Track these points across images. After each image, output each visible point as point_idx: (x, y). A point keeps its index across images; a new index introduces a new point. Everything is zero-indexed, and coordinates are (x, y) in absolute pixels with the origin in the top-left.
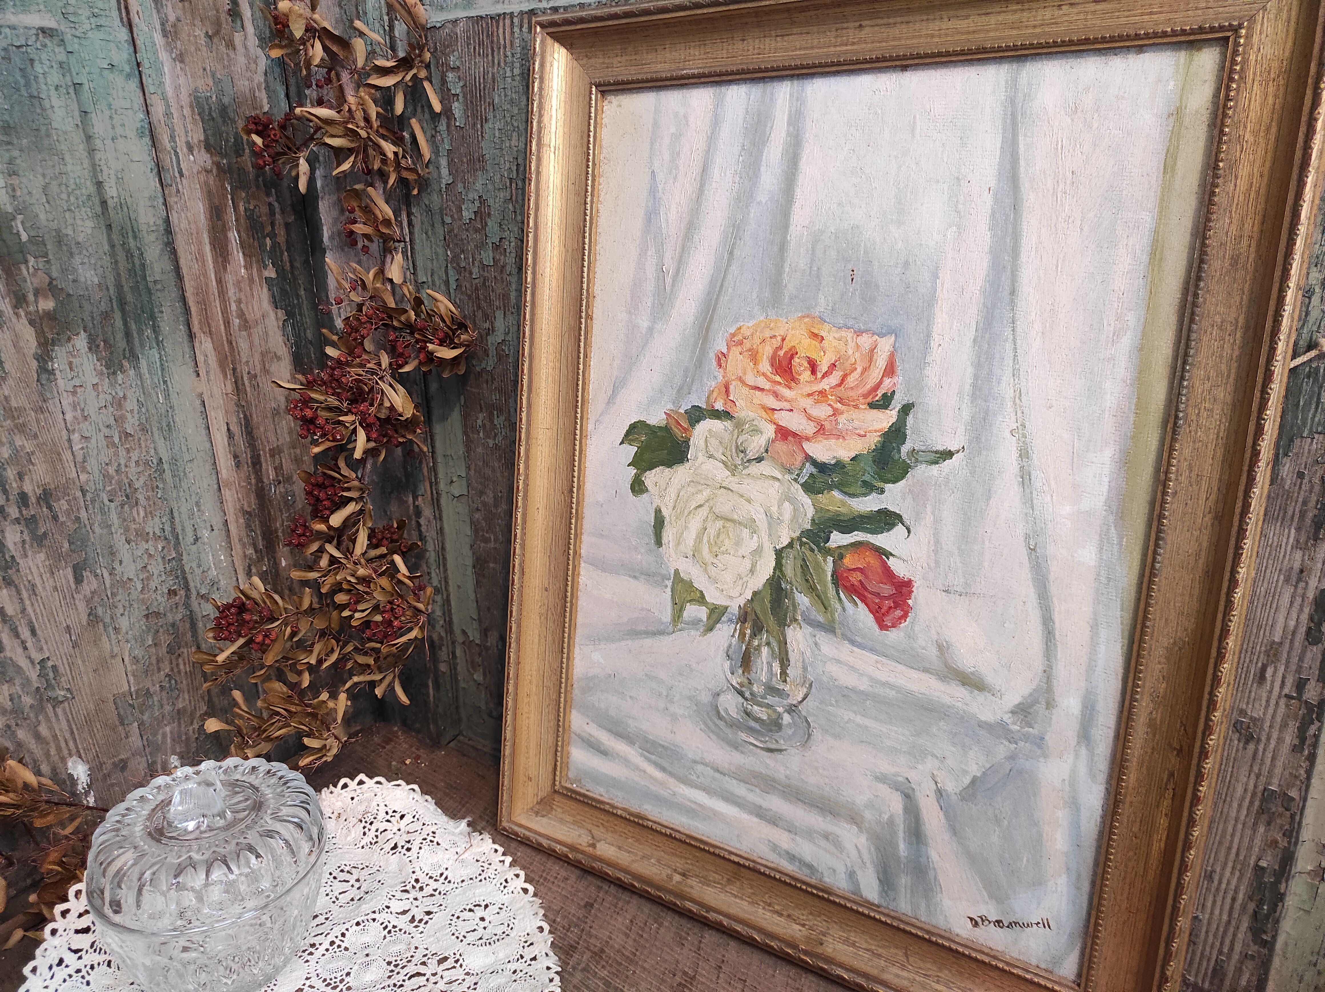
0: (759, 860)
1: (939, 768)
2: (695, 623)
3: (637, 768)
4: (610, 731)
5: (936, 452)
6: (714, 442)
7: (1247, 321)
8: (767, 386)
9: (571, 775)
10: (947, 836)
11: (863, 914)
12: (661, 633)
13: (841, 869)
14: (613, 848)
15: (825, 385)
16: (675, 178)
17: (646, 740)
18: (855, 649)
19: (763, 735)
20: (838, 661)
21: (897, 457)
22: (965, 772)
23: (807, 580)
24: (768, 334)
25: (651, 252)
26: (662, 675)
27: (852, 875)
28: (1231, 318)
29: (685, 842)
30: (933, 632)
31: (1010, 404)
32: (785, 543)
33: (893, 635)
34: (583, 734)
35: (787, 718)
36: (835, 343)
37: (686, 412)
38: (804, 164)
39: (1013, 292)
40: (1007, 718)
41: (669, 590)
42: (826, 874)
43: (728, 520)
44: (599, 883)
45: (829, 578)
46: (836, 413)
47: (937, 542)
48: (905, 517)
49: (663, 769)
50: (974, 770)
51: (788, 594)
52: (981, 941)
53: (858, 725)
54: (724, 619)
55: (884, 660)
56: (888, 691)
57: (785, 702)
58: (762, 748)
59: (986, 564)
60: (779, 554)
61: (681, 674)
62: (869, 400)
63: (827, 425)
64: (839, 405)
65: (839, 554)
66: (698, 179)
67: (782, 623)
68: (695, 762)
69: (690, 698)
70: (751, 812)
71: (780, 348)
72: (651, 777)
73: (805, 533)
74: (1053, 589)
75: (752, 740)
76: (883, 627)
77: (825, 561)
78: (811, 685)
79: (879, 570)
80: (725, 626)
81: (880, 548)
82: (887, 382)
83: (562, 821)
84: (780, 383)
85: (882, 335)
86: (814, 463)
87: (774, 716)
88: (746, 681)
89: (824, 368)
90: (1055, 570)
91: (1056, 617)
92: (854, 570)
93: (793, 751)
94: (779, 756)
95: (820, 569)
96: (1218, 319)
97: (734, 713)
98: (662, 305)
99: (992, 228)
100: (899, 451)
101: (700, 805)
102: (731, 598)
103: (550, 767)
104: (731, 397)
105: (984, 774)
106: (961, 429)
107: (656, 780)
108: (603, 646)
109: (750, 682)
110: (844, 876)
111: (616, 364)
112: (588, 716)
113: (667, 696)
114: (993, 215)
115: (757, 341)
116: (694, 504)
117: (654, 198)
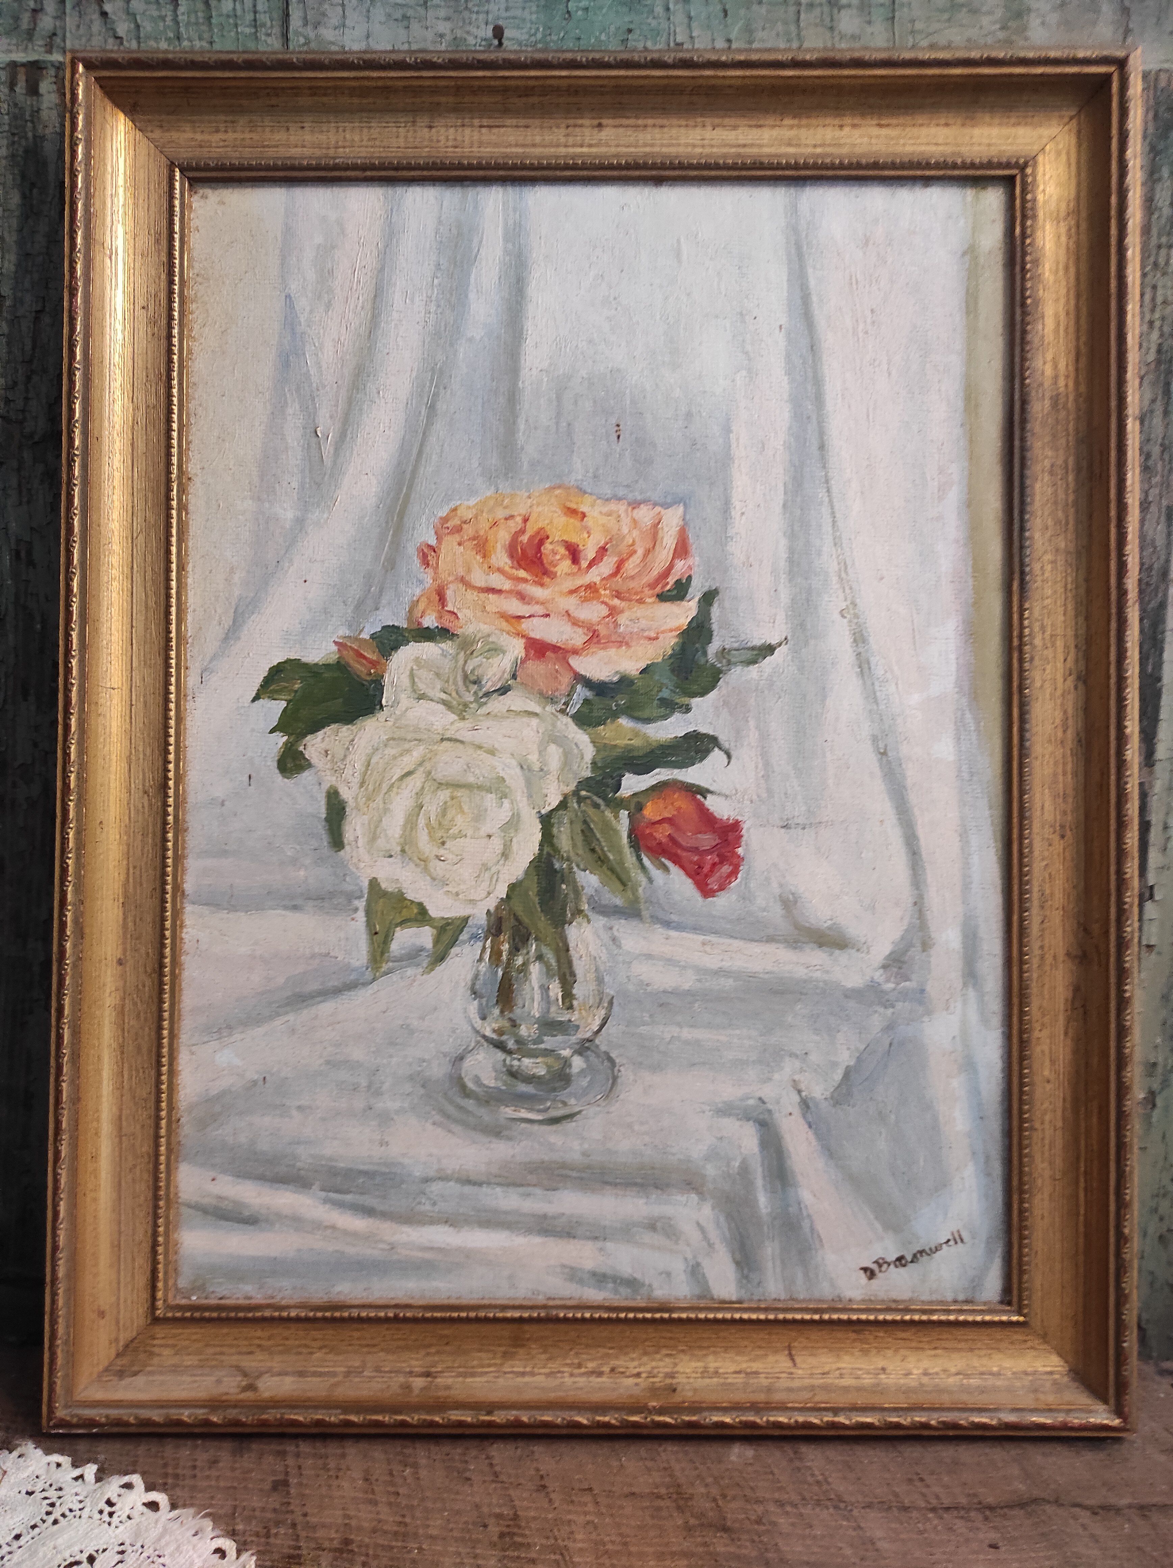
0: (551, 1303)
1: (802, 1070)
2: (412, 956)
3: (318, 1226)
4: (261, 1178)
5: (753, 648)
6: (424, 675)
7: (1078, 463)
8: (507, 585)
9: (182, 1283)
10: (820, 1163)
11: (724, 1321)
12: (351, 987)
13: (678, 1267)
14: (288, 1380)
15: (594, 576)
16: (329, 306)
17: (333, 1172)
18: (673, 933)
19: (542, 1100)
20: (649, 957)
21: (702, 661)
22: (834, 1065)
23: (593, 850)
24: (500, 514)
25: (293, 409)
26: (357, 1053)
27: (695, 1271)
28: (1060, 462)
29: (425, 1320)
30: (775, 885)
31: (835, 579)
32: (555, 803)
33: (722, 902)
34: (206, 1201)
35: (578, 1063)
36: (603, 520)
37: (373, 636)
38: (532, 290)
39: (822, 447)
40: (879, 976)
41: (361, 916)
42: (655, 1285)
43: (458, 786)
44: (275, 1446)
45: (625, 840)
46: (613, 612)
47: (767, 764)
48: (722, 738)
49: (369, 1212)
50: (845, 1058)
51: (567, 877)
52: (882, 1295)
53: (687, 1043)
54: (464, 936)
55: (714, 939)
56: (722, 981)
57: (573, 1039)
58: (541, 1122)
59: (830, 782)
60: (547, 821)
61: (392, 1044)
62: (658, 590)
63: (603, 631)
64: (616, 602)
65: (636, 804)
66: (369, 306)
67: (560, 921)
68: (427, 1180)
69: (411, 1078)
70: (529, 1231)
71: (522, 531)
72: (346, 1233)
73: (584, 784)
74: (913, 798)
75: (524, 1114)
76: (706, 892)
77: (616, 817)
78: (611, 1003)
79: (695, 816)
80: (467, 948)
81: (693, 785)
82: (680, 565)
83: (175, 1369)
84: (525, 580)
85: (666, 506)
86: (588, 683)
87: (557, 1066)
88: (507, 1024)
89: (590, 553)
90: (912, 774)
91: (921, 832)
92: (659, 822)
93: (591, 1110)
94: (569, 1126)
95: (610, 830)
96: (1047, 463)
97: (490, 1080)
98: (318, 485)
99: (790, 371)
100: (705, 653)
101: (440, 1250)
102: (472, 902)
103: (142, 1280)
104: (450, 607)
105: (859, 1059)
106: (781, 617)
107: (355, 1235)
108: (237, 1036)
109: (514, 1024)
110: (683, 1277)
111: (237, 578)
112: (213, 1166)
113: (369, 1087)
114: (788, 356)
115: (484, 525)
116: (398, 773)
117: (293, 333)
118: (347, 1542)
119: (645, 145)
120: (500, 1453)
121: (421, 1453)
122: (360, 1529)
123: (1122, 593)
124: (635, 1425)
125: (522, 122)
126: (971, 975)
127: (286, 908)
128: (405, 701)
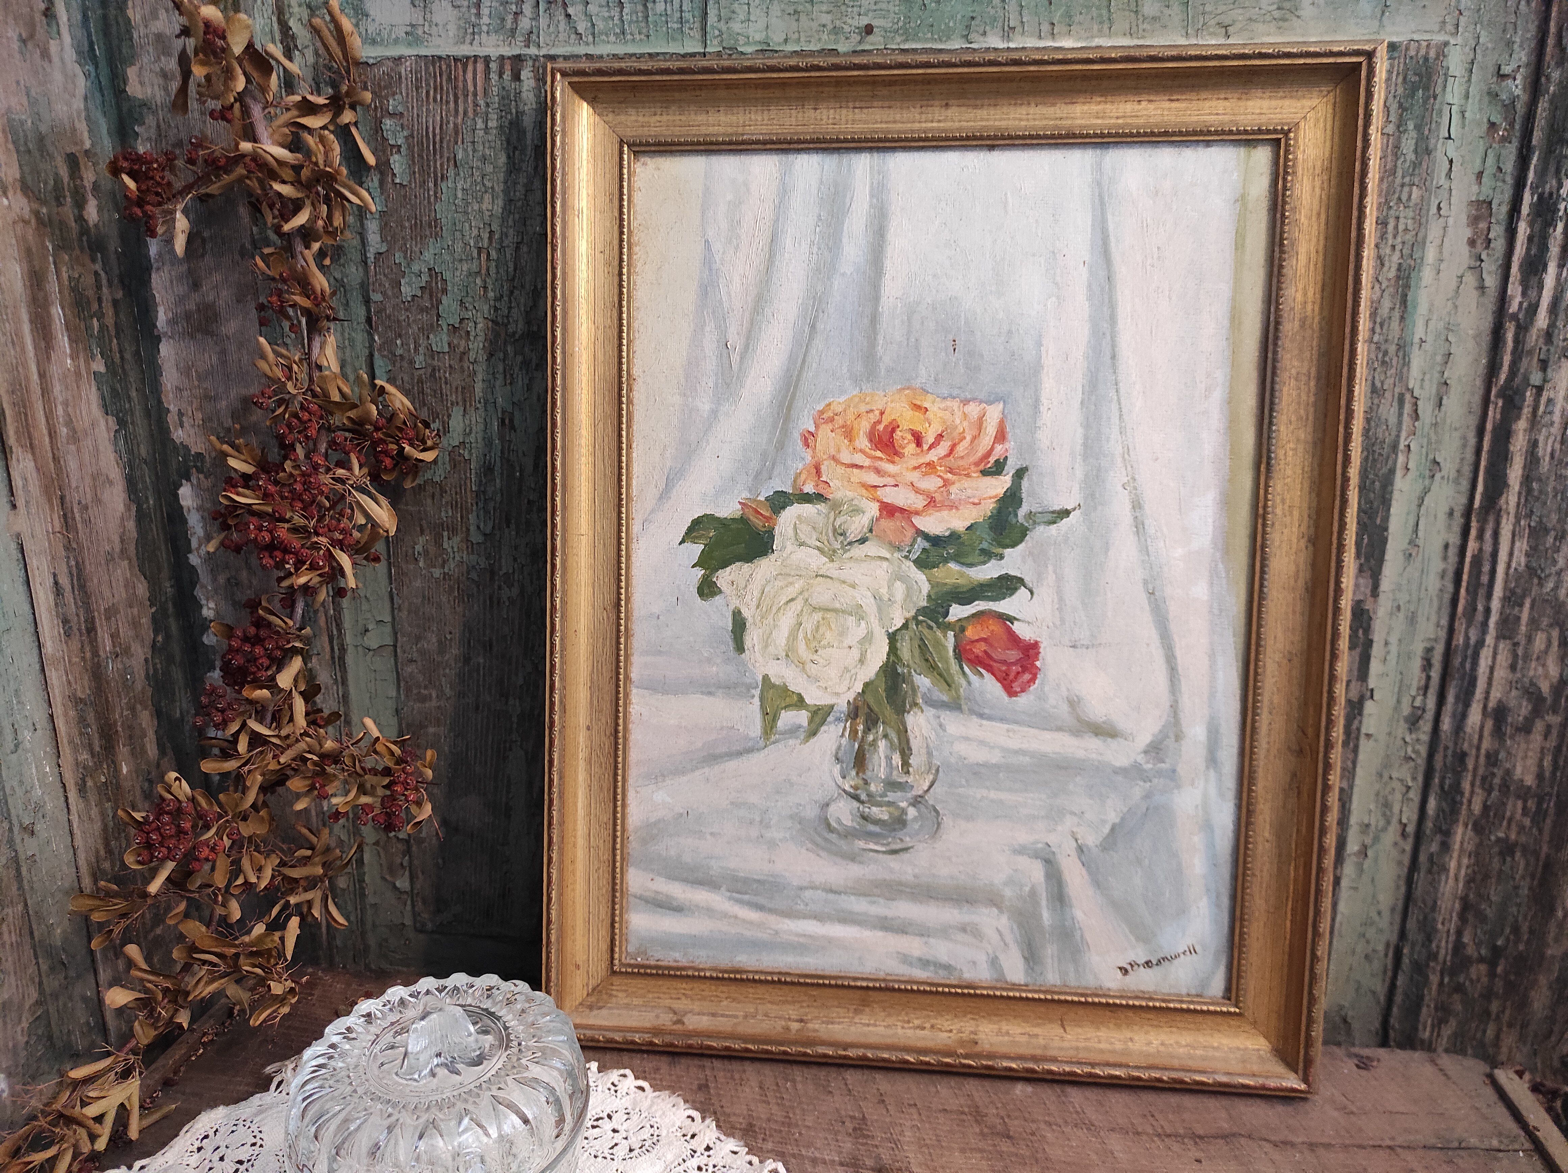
0: (889, 977)
1: (1079, 825)
2: (793, 731)
3: (725, 915)
4: (686, 881)
5: (1053, 512)
6: (804, 529)
7: (1318, 372)
8: (867, 462)
9: (631, 949)
10: (1090, 891)
11: (1014, 998)
12: (749, 751)
13: (982, 959)
14: (705, 1018)
15: (933, 456)
16: (737, 248)
17: (735, 879)
18: (984, 722)
19: (885, 837)
20: (967, 739)
21: (1014, 521)
22: (1104, 822)
23: (927, 660)
24: (863, 408)
25: (710, 327)
26: (753, 798)
27: (994, 962)
28: (1305, 371)
29: (799, 984)
30: (1064, 689)
31: (1119, 460)
32: (899, 625)
33: (1023, 701)
34: (647, 894)
35: (912, 812)
36: (941, 414)
37: (767, 499)
38: (890, 236)
39: (1114, 357)
40: (1141, 759)
41: (756, 701)
42: (965, 970)
43: (827, 610)
44: (696, 1062)
45: (951, 653)
46: (946, 483)
47: (1061, 600)
48: (1027, 579)
49: (760, 908)
50: (1113, 817)
51: (906, 679)
52: (1133, 987)
53: (993, 801)
54: (830, 719)
55: (1015, 727)
56: (1021, 758)
57: (909, 795)
58: (884, 852)
59: (1110, 614)
60: (892, 638)
61: (778, 792)
62: (982, 467)
63: (938, 497)
64: (949, 476)
65: (960, 627)
66: (767, 249)
67: (901, 711)
68: (801, 888)
69: (791, 817)
70: (874, 927)
71: (879, 422)
72: (744, 921)
73: (922, 611)
74: (1173, 627)
75: (872, 846)
76: (1011, 693)
77: (945, 636)
78: (937, 770)
79: (1005, 637)
80: (832, 727)
81: (1003, 614)
82: (999, 448)
83: (627, 1006)
84: (881, 459)
85: (989, 403)
86: (926, 536)
87: (897, 813)
88: (861, 782)
89: (930, 439)
90: (1173, 609)
91: (1178, 653)
92: (977, 641)
93: (921, 846)
94: (905, 856)
95: (940, 646)
96: (1294, 371)
97: (847, 821)
98: (728, 385)
99: (1090, 298)
100: (1016, 515)
101: (810, 936)
102: (837, 694)
103: (604, 946)
104: (824, 478)
105: (1123, 819)
106: (1076, 488)
107: (751, 923)
108: (668, 782)
109: (866, 783)
110: (985, 965)
111: (668, 454)
112: (653, 870)
113: (761, 822)
114: (1090, 286)
115: (850, 417)
116: (784, 599)
117: (710, 269)
118: (751, 1125)
119: (982, 120)
120: (852, 1077)
121: (798, 1073)
122: (759, 1118)
123: (1346, 479)
124: (948, 1065)
125: (887, 104)
126: (1212, 760)
127: (702, 693)
128: (790, 547)
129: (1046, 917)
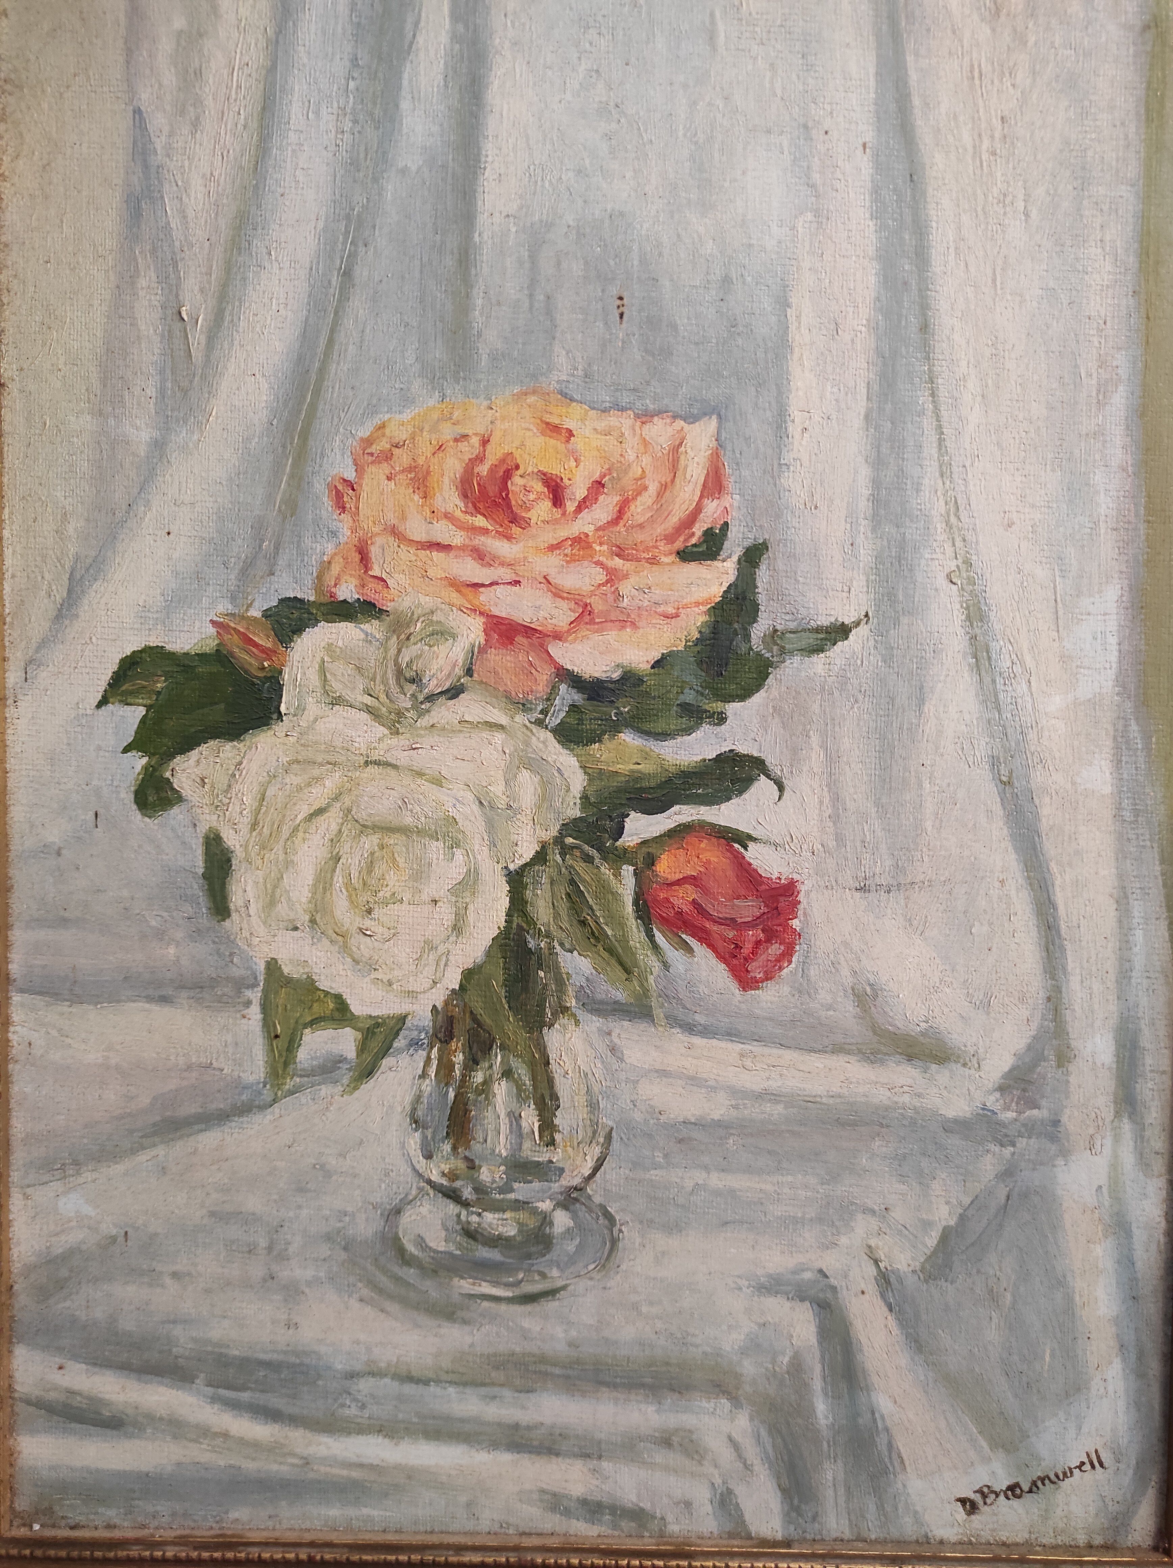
0: (527, 1542)
1: (880, 1233)
2: (328, 1068)
3: (204, 1432)
4: (124, 1367)
5: (818, 630)
6: (340, 671)
8: (458, 538)
9: (21, 1505)
10: (903, 1359)
12: (245, 1109)
13: (702, 1495)
15: (586, 524)
16: (196, 125)
17: (222, 1361)
18: (697, 1041)
19: (510, 1270)
20: (663, 1073)
21: (744, 648)
22: (927, 1225)
23: (583, 923)
24: (447, 432)
25: (147, 279)
26: (253, 1203)
27: (725, 1502)
30: (845, 972)
31: (940, 526)
32: (529, 856)
33: (769, 996)
34: (52, 1396)
35: (562, 1220)
36: (599, 441)
37: (267, 614)
39: (925, 328)
40: (993, 1101)
41: (255, 1012)
42: (670, 1518)
43: (390, 830)
45: (629, 908)
46: (613, 577)
47: (836, 799)
48: (771, 761)
49: (272, 1415)
50: (943, 1216)
51: (545, 960)
52: (988, 1539)
53: (717, 1193)
54: (400, 1043)
55: (756, 1048)
56: (768, 1107)
57: (556, 1187)
58: (510, 1300)
59: (928, 824)
60: (516, 881)
61: (301, 1190)
62: (679, 544)
63: (598, 605)
64: (617, 562)
65: (646, 856)
66: (254, 124)
67: (536, 1024)
68: (352, 1376)
69: (328, 1238)
70: (494, 1445)
71: (480, 459)
72: (242, 1442)
73: (571, 827)
74: (1050, 848)
75: (486, 1289)
76: (746, 982)
77: (617, 875)
78: (609, 1137)
79: (730, 873)
80: (404, 1060)
81: (728, 829)
82: (711, 507)
84: (485, 531)
85: (691, 419)
86: (576, 682)
87: (532, 1223)
88: (461, 1165)
89: (578, 490)
90: (1048, 813)
91: (1059, 898)
92: (678, 883)
93: (582, 1285)
94: (551, 1306)
95: (608, 895)
97: (438, 1241)
98: (185, 392)
99: (878, 213)
100: (747, 637)
101: (372, 1467)
102: (412, 994)
104: (376, 571)
105: (962, 1218)
106: (859, 583)
107: (256, 1445)
108: (87, 1176)
109: (472, 1166)
110: (709, 1508)
111: (70, 529)
112: (60, 1350)
113: (270, 1249)
114: (876, 191)
115: (424, 449)
116: (304, 811)
117: (146, 166)
126: (1127, 1100)
127: (150, 999)
128: (313, 708)
129: (822, 1408)
